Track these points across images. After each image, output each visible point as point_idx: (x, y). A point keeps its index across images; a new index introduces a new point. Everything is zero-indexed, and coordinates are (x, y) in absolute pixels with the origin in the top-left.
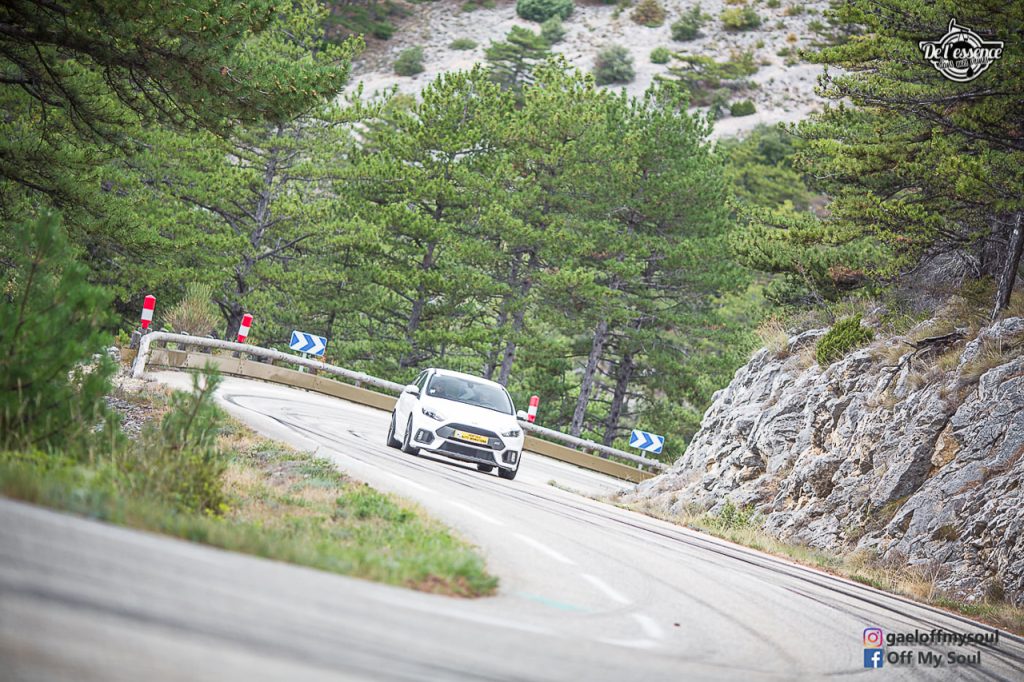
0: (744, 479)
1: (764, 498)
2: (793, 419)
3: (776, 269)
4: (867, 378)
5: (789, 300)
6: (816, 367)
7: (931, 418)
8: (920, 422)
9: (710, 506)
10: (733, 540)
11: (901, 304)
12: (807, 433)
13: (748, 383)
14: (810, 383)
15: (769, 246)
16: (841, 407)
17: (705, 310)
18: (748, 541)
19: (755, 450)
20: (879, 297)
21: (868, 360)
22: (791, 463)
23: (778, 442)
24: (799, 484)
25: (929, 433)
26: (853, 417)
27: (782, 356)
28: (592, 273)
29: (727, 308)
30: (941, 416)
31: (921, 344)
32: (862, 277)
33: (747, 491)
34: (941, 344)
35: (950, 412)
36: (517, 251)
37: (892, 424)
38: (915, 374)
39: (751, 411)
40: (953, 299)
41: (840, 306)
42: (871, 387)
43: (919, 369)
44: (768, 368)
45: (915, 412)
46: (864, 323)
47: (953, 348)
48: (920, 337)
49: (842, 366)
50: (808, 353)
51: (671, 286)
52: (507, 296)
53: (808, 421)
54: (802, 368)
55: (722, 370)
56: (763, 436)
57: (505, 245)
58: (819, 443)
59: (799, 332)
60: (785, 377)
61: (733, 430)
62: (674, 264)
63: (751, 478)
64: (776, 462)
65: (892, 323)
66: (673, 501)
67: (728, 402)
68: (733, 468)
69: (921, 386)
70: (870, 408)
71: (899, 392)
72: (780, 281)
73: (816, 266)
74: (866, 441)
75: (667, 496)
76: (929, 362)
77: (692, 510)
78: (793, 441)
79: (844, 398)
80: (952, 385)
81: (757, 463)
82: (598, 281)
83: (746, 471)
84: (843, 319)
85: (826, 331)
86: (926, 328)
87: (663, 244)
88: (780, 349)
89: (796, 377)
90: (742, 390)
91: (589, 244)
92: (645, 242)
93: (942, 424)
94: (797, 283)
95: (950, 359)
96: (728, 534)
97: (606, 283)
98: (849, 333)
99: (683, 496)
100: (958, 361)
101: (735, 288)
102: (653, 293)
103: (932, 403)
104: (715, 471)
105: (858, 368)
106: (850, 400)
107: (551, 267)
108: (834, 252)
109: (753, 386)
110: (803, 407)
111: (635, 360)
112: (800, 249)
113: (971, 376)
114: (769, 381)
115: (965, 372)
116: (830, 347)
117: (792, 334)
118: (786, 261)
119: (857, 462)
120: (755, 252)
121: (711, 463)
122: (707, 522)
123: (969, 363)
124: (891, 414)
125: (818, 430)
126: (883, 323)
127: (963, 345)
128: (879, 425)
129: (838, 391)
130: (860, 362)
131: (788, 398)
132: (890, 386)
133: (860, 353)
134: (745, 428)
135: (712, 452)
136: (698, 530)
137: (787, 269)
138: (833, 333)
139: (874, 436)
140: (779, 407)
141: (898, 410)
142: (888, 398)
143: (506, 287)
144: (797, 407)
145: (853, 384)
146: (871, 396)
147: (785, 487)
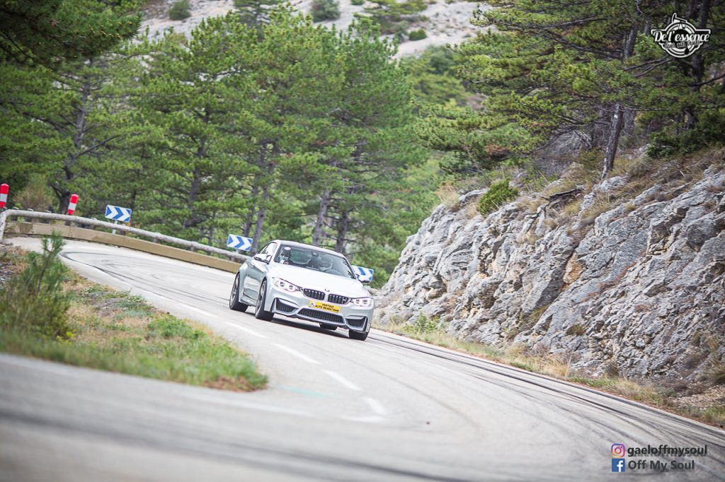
0: (432, 298)
1: (446, 310)
2: (465, 254)
3: (448, 148)
4: (514, 223)
5: (457, 169)
6: (479, 216)
7: (562, 249)
8: (555, 253)
9: (408, 318)
10: (427, 341)
11: (537, 170)
12: (475, 263)
13: (431, 230)
14: (476, 228)
15: (442, 132)
16: (498, 244)
17: (398, 179)
18: (437, 341)
19: (439, 277)
20: (521, 166)
21: (516, 210)
22: (465, 285)
23: (455, 271)
24: (471, 300)
25: (561, 260)
26: (507, 251)
27: (455, 210)
28: (316, 156)
29: (412, 176)
30: (570, 248)
31: (553, 198)
32: (508, 152)
33: (434, 306)
34: (566, 197)
35: (575, 245)
36: (263, 142)
37: (535, 255)
38: (549, 219)
39: (435, 249)
40: (574, 165)
41: (494, 172)
42: (519, 229)
43: (552, 215)
44: (445, 219)
45: (551, 246)
46: (512, 184)
47: (575, 199)
48: (551, 193)
49: (498, 215)
50: (473, 207)
51: (374, 163)
52: (257, 175)
53: (475, 255)
54: (469, 217)
55: (413, 222)
56: (443, 266)
57: (254, 140)
58: (484, 270)
59: (466, 192)
60: (457, 224)
61: (423, 263)
62: (374, 147)
63: (437, 296)
64: (453, 285)
65: (531, 183)
66: (383, 315)
67: (418, 243)
68: (424, 290)
69: (554, 227)
70: (518, 244)
71: (538, 232)
72: (451, 157)
73: (476, 145)
74: (517, 267)
75: (378, 312)
76: (558, 210)
77: (396, 321)
78: (465, 269)
79: (500, 238)
80: (575, 226)
81: (441, 286)
82: (321, 161)
83: (433, 292)
84: (497, 182)
85: (485, 191)
86: (556, 186)
87: (366, 133)
88: (453, 205)
89: (465, 224)
90: (428, 234)
91: (314, 135)
92: (354, 132)
93: (570, 253)
94: (463, 158)
95: (573, 207)
96: (423, 336)
97: (327, 162)
98: (502, 192)
99: (389, 310)
100: (580, 209)
101: (417, 162)
102: (360, 168)
103: (561, 238)
104: (411, 293)
105: (509, 216)
106: (504, 238)
107: (288, 152)
108: (488, 135)
109: (435, 231)
110: (471, 245)
111: (350, 216)
112: (464, 133)
113: (588, 219)
114: (446, 228)
115: (584, 217)
116: (489, 202)
117: (461, 194)
118: (455, 142)
119: (511, 282)
120: (433, 137)
121: (408, 287)
122: (407, 329)
123: (587, 210)
124: (533, 248)
125: (483, 261)
126: (525, 184)
127: (582, 197)
128: (525, 256)
129: (495, 233)
130: (510, 212)
131: (460, 239)
132: (532, 228)
133: (510, 206)
134: (431, 262)
135: (408, 280)
136: (401, 335)
137: (456, 148)
138: (491, 192)
139: (522, 264)
140: (454, 246)
141: (538, 244)
142: (531, 237)
143: (257, 168)
144: (467, 245)
145: (506, 228)
146: (519, 236)
147: (461, 302)
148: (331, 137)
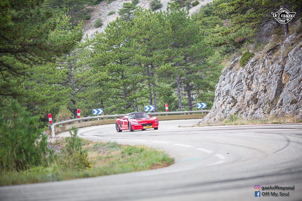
0: (232, 106)
1: (240, 110)
2: (240, 85)
3: (221, 45)
4: (257, 66)
5: (227, 52)
6: (241, 68)
7: (278, 71)
8: (276, 73)
9: (225, 117)
10: (235, 124)
11: (259, 42)
12: (245, 87)
13: (224, 79)
14: (241, 73)
15: (216, 39)
16: (252, 77)
17: (205, 63)
18: (240, 123)
19: (233, 97)
20: (252, 43)
21: (255, 61)
22: (244, 97)
23: (238, 93)
24: (248, 102)
25: (279, 75)
26: (256, 79)
27: (231, 68)
28: (170, 64)
29: (211, 60)
30: (281, 70)
31: (268, 52)
32: (245, 39)
33: (234, 110)
34: (273, 50)
35: (283, 67)
36: (147, 65)
37: (268, 77)
38: (269, 61)
39: (228, 87)
40: (273, 36)
41: (242, 49)
42: (258, 68)
43: (270, 59)
44: (228, 73)
45: (273, 71)
46: (250, 51)
47: (278, 49)
48: (267, 50)
49: (248, 65)
50: (238, 65)
51: (193, 60)
52: (148, 79)
53: (244, 84)
54: (237, 70)
55: (216, 78)
56: (233, 92)
57: (143, 65)
58: (250, 89)
60: (234, 74)
61: (224, 94)
62: (192, 54)
63: (234, 105)
64: (239, 99)
65: (258, 48)
66: (215, 119)
67: (220, 87)
68: (228, 104)
69: (272, 63)
70: (260, 74)
71: (267, 67)
72: (223, 48)
73: (231, 40)
74: (263, 84)
75: (212, 119)
76: (272, 56)
77: (221, 120)
78: (242, 91)
79: (252, 74)
80: (281, 60)
81: (235, 101)
82: (172, 66)
83: (232, 104)
84: (244, 52)
85: (241, 57)
86: (268, 47)
87: (186, 49)
88: (229, 67)
89: (237, 73)
90: (223, 82)
91: (166, 57)
92: (181, 50)
93: (282, 72)
94: (228, 47)
95: (278, 53)
96: (233, 123)
97: (175, 65)
98: (247, 56)
99: (217, 117)
100: (280, 53)
101: (211, 54)
102: (188, 64)
103: (277, 67)
104: (223, 107)
105: (253, 64)
106: (254, 74)
107: (158, 66)
108: (235, 34)
109: (226, 80)
110: (241, 81)
111: (190, 84)
112: (225, 37)
113: (285, 55)
114: (230, 77)
115: (283, 55)
116: (243, 61)
117: (232, 61)
118: (223, 42)
119: (262, 90)
120: (213, 42)
121: (221, 105)
122: (226, 122)
123: (284, 52)
124: (267, 74)
125: (248, 86)
126: (256, 49)
127: (280, 47)
128: (265, 78)
129: (250, 73)
130: (253, 62)
131: (236, 80)
132: (264, 66)
133: (252, 60)
134: (228, 92)
135: (221, 102)
136: (224, 125)
137: (224, 44)
138: (243, 57)
139: (264, 82)
140: (235, 83)
141: (268, 72)
142: (264, 70)
143: (147, 76)
144: (240, 81)
145: (253, 69)
146: (260, 71)
147: (244, 105)
148: (173, 55)
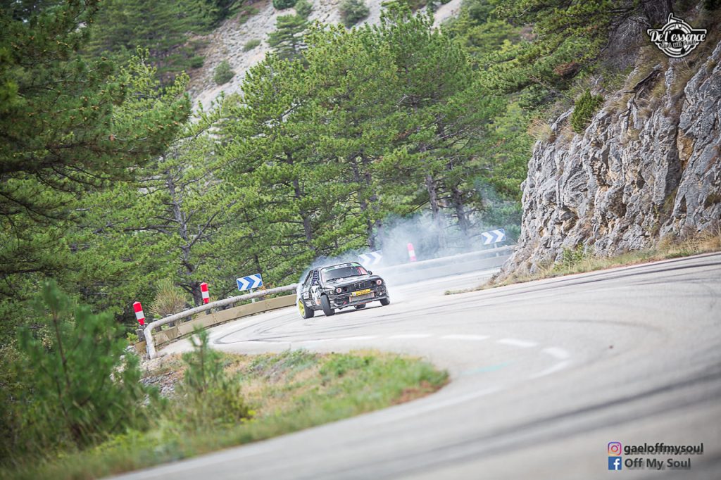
0: (567, 230)
1: (586, 235)
2: (579, 176)
3: (520, 87)
4: (612, 127)
5: (536, 104)
6: (577, 136)
7: (666, 132)
8: (661, 138)
9: (554, 258)
10: (580, 271)
11: (610, 69)
12: (592, 180)
13: (539, 168)
14: (578, 148)
15: (508, 75)
16: (606, 154)
17: (488, 135)
18: (590, 268)
19: (565, 208)
20: (595, 72)
21: (608, 115)
22: (592, 205)
23: (577, 196)
24: (603, 216)
25: (669, 142)
26: (617, 156)
27: (552, 140)
28: (405, 149)
29: (501, 127)
30: (672, 127)
31: (637, 89)
32: (577, 65)
33: (573, 237)
34: (649, 82)
35: (676, 122)
36: (351, 158)
37: (643, 148)
38: (642, 110)
39: (550, 184)
40: (642, 50)
41: (573, 90)
42: (618, 131)
43: (643, 105)
44: (547, 153)
45: (654, 133)
46: (593, 93)
47: (658, 81)
48: (633, 85)
49: (593, 126)
50: (567, 130)
51: (459, 132)
52: (359, 190)
53: (589, 173)
54: (569, 141)
55: (519, 168)
56: (565, 196)
57: (341, 159)
58: (603, 183)
59: (555, 120)
60: (560, 152)
61: (545, 202)
62: (452, 117)
63: (571, 227)
64: (581, 209)
65: (611, 84)
66: (530, 265)
67: (532, 186)
68: (556, 226)
69: (649, 115)
70: (624, 145)
71: (637, 126)
72: (527, 94)
73: (544, 73)
74: (633, 167)
75: (524, 265)
76: (646, 98)
77: (545, 265)
78: (586, 190)
79: (604, 147)
80: (669, 105)
81: (571, 216)
82: (411, 152)
83: (566, 224)
84: (579, 97)
85: (572, 110)
86: (634, 77)
87: (440, 108)
88: (548, 137)
89: (567, 149)
90: (538, 174)
91: (394, 132)
92: (428, 112)
93: (675, 132)
94: (538, 90)
95: (659, 89)
96: (575, 269)
97: (417, 150)
98: (588, 105)
99: (534, 259)
100: (665, 88)
101: (500, 112)
102: (449, 141)
103: (661, 122)
104: (546, 234)
105: (604, 123)
106: (609, 146)
107: (377, 157)
108: (552, 58)
109: (543, 168)
110: (581, 165)
111: (460, 189)
112: (529, 67)
113: (678, 92)
114: (552, 160)
115: (673, 93)
116: (579, 119)
117: (552, 123)
118: (525, 78)
119: (633, 183)
120: (502, 83)
121: (541, 230)
122: (558, 268)
123: (673, 85)
124: (639, 142)
125: (599, 175)
126: (606, 87)
127: (663, 76)
128: (635, 153)
129: (598, 145)
130: (603, 119)
131: (569, 165)
132: (630, 124)
133: (601, 114)
134: (552, 197)
135: (538, 223)
136: (554, 277)
137: (528, 83)
138: (577, 109)
139: (636, 162)
140: (566, 174)
141: (643, 137)
142: (632, 133)
143: (355, 185)
144: (578, 168)
145: (606, 136)
146: (621, 137)
147: (595, 221)
148: (409, 126)
